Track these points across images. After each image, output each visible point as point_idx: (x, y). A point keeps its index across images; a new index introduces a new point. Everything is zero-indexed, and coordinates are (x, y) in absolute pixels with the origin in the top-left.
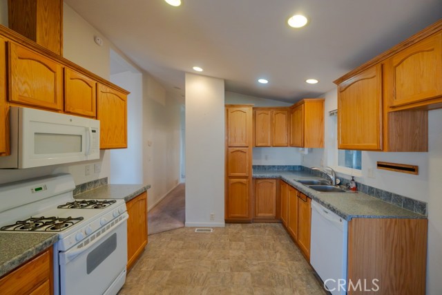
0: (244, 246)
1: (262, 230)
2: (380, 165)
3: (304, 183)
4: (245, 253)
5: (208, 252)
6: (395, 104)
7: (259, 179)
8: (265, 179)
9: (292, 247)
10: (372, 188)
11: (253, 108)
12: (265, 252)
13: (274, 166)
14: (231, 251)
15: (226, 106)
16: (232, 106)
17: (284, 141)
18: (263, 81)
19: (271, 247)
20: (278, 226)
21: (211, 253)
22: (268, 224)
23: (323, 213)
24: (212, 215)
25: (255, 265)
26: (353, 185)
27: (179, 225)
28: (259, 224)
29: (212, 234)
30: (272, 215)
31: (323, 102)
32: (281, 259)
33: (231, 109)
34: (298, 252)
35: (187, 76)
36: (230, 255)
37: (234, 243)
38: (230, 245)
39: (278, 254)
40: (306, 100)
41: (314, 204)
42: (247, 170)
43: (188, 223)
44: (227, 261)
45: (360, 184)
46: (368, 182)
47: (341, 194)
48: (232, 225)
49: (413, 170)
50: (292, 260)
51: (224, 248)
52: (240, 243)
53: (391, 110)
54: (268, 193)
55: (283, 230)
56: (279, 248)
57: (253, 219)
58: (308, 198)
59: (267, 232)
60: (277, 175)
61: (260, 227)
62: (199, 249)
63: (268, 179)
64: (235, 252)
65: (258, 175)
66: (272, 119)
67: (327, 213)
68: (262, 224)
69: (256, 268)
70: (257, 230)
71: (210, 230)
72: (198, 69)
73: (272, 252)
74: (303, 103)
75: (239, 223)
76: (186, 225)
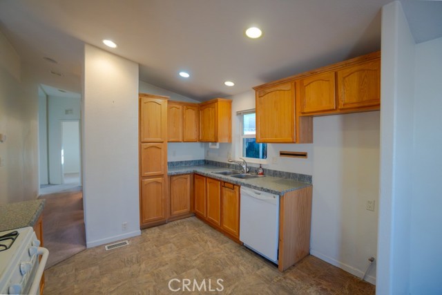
0: (174, 247)
1: (182, 227)
2: (282, 154)
3: (225, 174)
4: (180, 253)
5: (140, 265)
6: (305, 111)
7: (174, 176)
8: (180, 175)
9: (216, 233)
10: (276, 171)
11: (169, 101)
12: (196, 245)
13: (181, 162)
14: (164, 256)
15: (140, 95)
16: (146, 95)
17: (193, 135)
18: (184, 75)
19: (199, 239)
20: (194, 219)
21: (143, 266)
22: (184, 220)
23: (255, 195)
24: (125, 225)
25: (196, 260)
26: (261, 171)
27: (77, 249)
28: (176, 222)
29: (130, 246)
30: (188, 209)
31: (230, 103)
32: (214, 247)
33: (145, 99)
34: (222, 236)
35: (87, 48)
36: (166, 260)
37: (162, 248)
38: (160, 251)
39: (209, 243)
40: (219, 99)
41: (243, 190)
42: (163, 167)
43: (91, 242)
44: (167, 267)
45: (266, 170)
46: (273, 168)
47: (256, 179)
48: (148, 231)
49: (304, 155)
50: (222, 244)
51: (154, 256)
52: (169, 245)
53: (301, 115)
54: (183, 189)
55: (200, 222)
56: (206, 238)
57: (169, 219)
58: (235, 186)
59: (187, 227)
60: (191, 170)
61: (178, 224)
62: (125, 266)
63: (182, 174)
64: (168, 255)
65: (173, 172)
66: (183, 114)
67: (259, 194)
68: (179, 221)
69: (198, 262)
70: (176, 228)
71: (125, 243)
72: (109, 44)
73: (203, 243)
74: (217, 101)
75: (154, 226)
76: (88, 246)
